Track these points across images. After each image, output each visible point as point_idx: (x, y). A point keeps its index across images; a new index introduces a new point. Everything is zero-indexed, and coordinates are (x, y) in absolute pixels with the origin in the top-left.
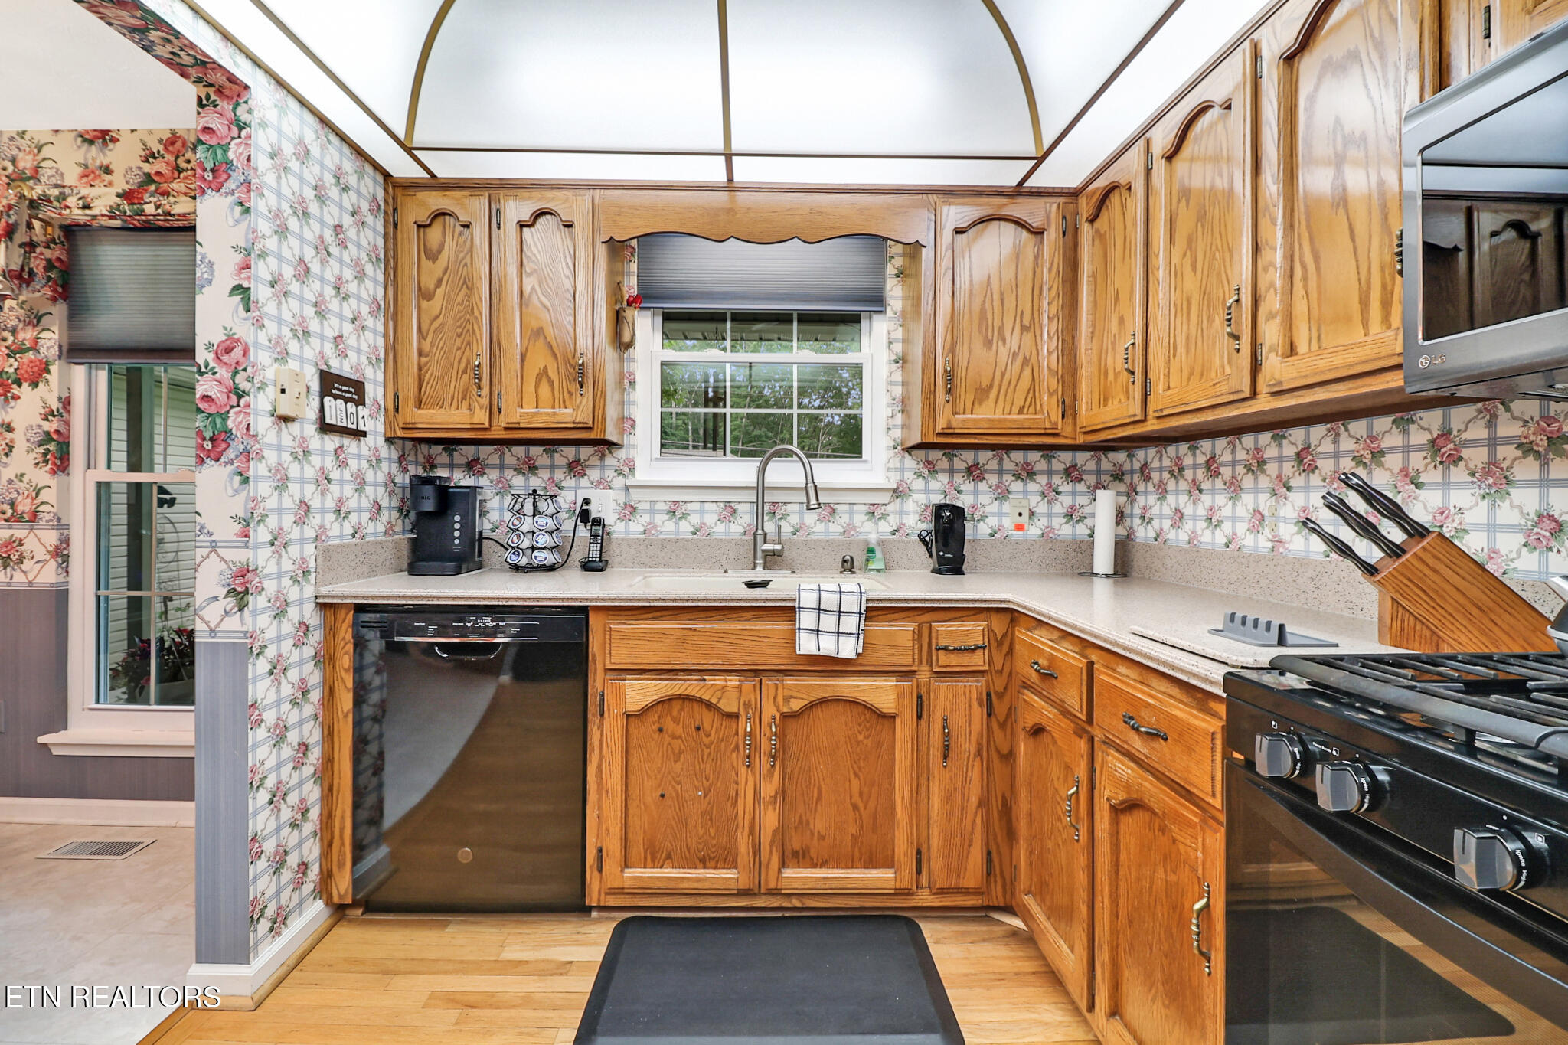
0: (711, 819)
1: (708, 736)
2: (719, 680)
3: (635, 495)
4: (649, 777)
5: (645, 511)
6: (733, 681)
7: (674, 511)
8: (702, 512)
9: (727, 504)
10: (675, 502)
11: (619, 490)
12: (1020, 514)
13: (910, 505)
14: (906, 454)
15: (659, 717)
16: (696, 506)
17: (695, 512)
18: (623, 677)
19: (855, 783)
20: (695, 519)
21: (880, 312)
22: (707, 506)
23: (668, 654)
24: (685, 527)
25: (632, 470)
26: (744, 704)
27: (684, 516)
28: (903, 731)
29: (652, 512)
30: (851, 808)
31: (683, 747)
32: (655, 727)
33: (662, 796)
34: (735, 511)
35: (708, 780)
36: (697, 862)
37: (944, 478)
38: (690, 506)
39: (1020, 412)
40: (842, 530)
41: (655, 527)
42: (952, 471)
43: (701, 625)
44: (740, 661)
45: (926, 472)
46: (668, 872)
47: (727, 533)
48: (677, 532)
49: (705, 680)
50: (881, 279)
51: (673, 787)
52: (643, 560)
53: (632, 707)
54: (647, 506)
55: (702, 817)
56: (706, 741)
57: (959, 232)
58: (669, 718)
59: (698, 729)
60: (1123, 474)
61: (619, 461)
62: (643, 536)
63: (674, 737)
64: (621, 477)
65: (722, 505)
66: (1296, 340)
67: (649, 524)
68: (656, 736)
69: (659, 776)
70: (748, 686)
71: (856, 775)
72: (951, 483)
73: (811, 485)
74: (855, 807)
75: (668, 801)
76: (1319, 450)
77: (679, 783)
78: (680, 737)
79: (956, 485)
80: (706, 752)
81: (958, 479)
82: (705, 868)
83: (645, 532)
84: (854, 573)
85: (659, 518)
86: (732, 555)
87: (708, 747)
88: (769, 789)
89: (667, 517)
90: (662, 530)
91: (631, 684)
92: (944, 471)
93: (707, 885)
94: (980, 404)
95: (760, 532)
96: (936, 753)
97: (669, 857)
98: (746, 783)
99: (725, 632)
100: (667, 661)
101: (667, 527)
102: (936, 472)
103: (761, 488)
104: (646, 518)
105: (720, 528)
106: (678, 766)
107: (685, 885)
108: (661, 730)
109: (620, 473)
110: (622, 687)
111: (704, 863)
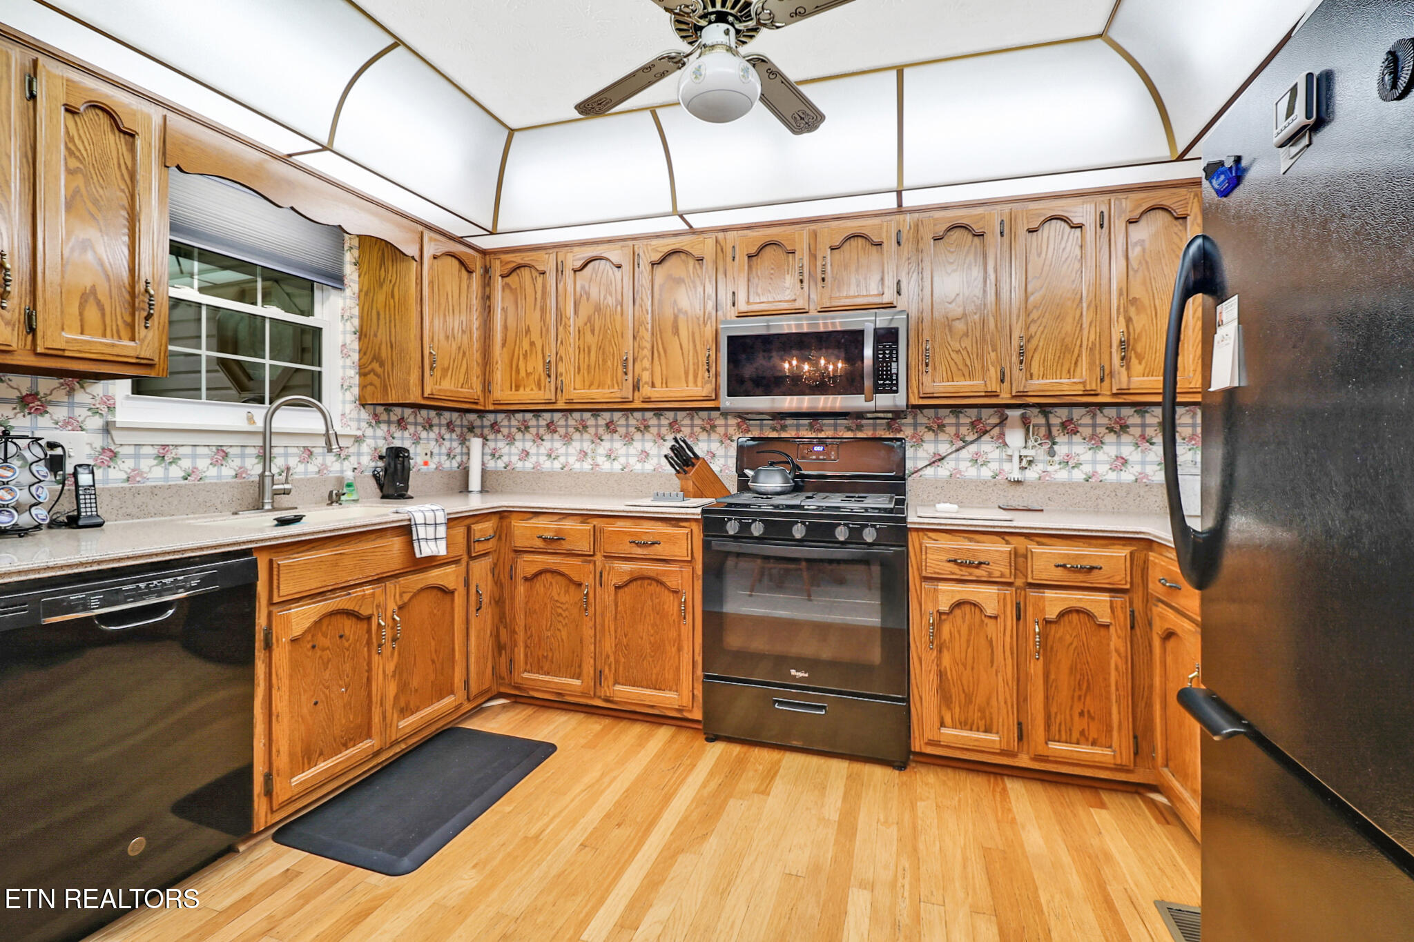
0: (351, 709)
1: (348, 640)
2: (358, 592)
3: (118, 437)
4: (305, 691)
5: (128, 456)
6: (368, 590)
7: (163, 456)
8: (194, 457)
9: (219, 448)
10: (164, 446)
11: (95, 431)
12: (426, 454)
13: (365, 448)
14: (362, 408)
15: (313, 636)
16: (188, 450)
17: (186, 456)
18: (288, 607)
19: (433, 643)
20: (186, 464)
21: (341, 289)
22: (200, 450)
23: (324, 579)
24: (176, 472)
25: (111, 409)
26: (377, 606)
27: (175, 461)
28: (459, 599)
29: (137, 457)
30: (430, 663)
31: (330, 656)
32: (309, 646)
33: (316, 703)
34: (226, 455)
35: (348, 677)
36: (341, 746)
37: (384, 427)
38: (181, 451)
39: (462, 387)
40: (317, 470)
41: (141, 474)
42: (389, 422)
43: (347, 549)
44: (372, 572)
45: (374, 422)
46: (323, 766)
47: (219, 477)
48: (166, 478)
49: (350, 594)
50: (340, 262)
51: (324, 693)
52: (129, 511)
53: (297, 631)
54: (131, 450)
55: (344, 707)
56: (346, 644)
57: (435, 257)
58: (320, 634)
59: (341, 637)
60: (474, 428)
61: (94, 397)
62: (126, 485)
63: (324, 649)
64: (97, 417)
65: (214, 449)
66: (655, 381)
67: (134, 470)
68: (310, 653)
69: (312, 688)
70: (378, 591)
71: (433, 639)
72: (388, 431)
73: (331, 432)
74: (433, 662)
75: (320, 706)
76: (618, 423)
77: (327, 688)
78: (328, 648)
79: (391, 432)
80: (347, 654)
81: (393, 428)
82: (347, 749)
83: (128, 479)
84: (341, 504)
85: (145, 464)
86: (226, 499)
87: (348, 650)
88: (391, 667)
89: (155, 462)
90: (149, 476)
91: (295, 610)
92: (385, 422)
93: (353, 761)
94: (444, 378)
95: (267, 473)
96: (473, 609)
97: (321, 754)
98: (378, 667)
99: (364, 551)
100: (324, 584)
101: (155, 474)
102: (380, 422)
103: (267, 434)
104: (129, 464)
105: (213, 472)
106: (327, 675)
107: (339, 768)
108: (314, 647)
109: (95, 411)
110: (288, 616)
111: (346, 746)
